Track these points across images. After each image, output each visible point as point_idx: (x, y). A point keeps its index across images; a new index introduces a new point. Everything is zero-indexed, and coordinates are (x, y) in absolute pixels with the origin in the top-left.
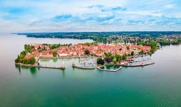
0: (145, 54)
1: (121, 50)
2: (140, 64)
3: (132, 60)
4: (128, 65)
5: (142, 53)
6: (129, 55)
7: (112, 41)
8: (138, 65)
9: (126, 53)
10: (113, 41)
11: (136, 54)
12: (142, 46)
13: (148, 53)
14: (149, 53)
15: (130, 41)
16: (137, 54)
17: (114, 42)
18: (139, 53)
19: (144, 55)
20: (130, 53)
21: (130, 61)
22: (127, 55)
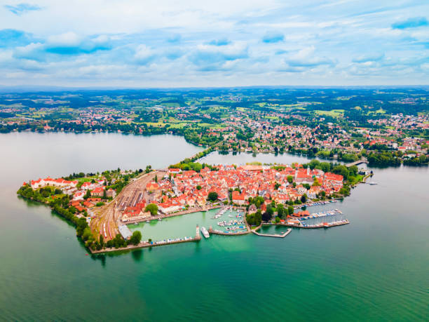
0: (330, 198)
1: (279, 189)
2: (322, 224)
3: (305, 215)
4: (301, 225)
5: (322, 196)
6: (297, 202)
7: (242, 148)
8: (318, 225)
9: (291, 196)
10: (244, 146)
11: (311, 199)
12: (321, 173)
13: (335, 196)
14: (337, 196)
15: (289, 149)
16: (312, 197)
17: (246, 150)
18: (317, 196)
19: (327, 201)
20: (299, 198)
21: (303, 217)
22: (293, 200)
